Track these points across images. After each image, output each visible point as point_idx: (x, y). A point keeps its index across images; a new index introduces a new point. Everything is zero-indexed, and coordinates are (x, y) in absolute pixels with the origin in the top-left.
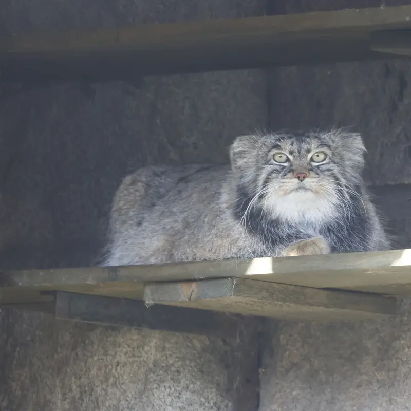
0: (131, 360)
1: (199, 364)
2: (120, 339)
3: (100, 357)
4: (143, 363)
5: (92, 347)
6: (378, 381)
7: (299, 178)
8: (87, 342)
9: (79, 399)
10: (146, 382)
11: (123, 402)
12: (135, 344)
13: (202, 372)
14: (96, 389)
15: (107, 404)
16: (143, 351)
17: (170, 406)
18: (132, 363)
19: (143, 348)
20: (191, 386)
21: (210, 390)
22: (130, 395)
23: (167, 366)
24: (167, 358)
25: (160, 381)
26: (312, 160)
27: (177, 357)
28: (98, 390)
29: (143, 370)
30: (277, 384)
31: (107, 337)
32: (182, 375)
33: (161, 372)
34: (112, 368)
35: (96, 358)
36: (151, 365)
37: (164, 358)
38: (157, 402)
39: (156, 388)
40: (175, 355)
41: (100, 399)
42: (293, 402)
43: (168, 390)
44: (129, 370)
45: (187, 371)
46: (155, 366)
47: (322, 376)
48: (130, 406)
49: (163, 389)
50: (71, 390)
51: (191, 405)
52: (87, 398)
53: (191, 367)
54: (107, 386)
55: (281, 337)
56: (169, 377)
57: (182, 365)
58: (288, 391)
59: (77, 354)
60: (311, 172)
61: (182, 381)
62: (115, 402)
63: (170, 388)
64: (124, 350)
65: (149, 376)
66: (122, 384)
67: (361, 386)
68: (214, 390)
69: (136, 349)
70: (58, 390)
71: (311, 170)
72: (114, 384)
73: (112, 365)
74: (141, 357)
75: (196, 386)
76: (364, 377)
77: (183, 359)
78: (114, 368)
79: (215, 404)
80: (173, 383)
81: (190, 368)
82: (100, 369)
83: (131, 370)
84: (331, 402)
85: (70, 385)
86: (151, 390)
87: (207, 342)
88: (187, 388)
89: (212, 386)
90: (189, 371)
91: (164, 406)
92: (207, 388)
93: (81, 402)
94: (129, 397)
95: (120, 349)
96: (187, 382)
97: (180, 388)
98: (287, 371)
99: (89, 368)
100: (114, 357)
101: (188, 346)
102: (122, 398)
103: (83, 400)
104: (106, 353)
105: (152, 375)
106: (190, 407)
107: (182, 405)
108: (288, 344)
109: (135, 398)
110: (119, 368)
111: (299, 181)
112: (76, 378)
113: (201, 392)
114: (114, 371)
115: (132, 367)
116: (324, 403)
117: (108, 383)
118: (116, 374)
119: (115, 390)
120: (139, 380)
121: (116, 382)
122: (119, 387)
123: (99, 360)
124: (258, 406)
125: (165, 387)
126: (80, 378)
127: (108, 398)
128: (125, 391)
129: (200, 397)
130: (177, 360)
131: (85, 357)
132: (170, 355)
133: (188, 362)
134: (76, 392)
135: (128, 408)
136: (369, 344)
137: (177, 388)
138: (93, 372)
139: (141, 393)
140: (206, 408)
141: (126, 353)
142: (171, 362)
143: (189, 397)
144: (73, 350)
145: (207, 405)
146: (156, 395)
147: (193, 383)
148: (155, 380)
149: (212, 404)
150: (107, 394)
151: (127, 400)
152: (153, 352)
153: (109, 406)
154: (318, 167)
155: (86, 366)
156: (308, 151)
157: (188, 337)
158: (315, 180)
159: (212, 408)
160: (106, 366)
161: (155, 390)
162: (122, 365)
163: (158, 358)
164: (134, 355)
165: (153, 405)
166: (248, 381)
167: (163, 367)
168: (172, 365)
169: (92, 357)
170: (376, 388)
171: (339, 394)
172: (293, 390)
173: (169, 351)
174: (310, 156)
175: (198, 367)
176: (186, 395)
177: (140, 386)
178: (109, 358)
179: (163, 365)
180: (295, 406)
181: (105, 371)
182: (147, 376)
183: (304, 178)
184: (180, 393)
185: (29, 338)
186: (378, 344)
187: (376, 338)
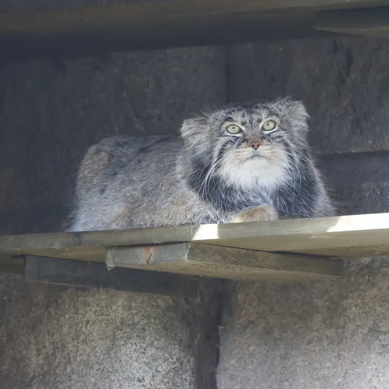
0: (100, 318)
1: (163, 322)
2: (90, 299)
3: (72, 316)
4: (111, 321)
5: (64, 306)
6: (327, 337)
7: (253, 146)
8: (59, 301)
9: (52, 355)
10: (114, 339)
11: (92, 358)
12: (103, 303)
13: (166, 330)
14: (69, 345)
15: (78, 359)
16: (111, 310)
17: (136, 361)
18: (103, 320)
19: (111, 307)
20: (156, 342)
21: (173, 347)
22: (99, 351)
23: (133, 324)
24: (133, 317)
25: (127, 338)
26: (263, 129)
27: (143, 315)
28: (70, 347)
29: (111, 328)
30: (235, 340)
31: (78, 297)
32: (147, 332)
33: (128, 330)
34: (82, 326)
35: (67, 317)
36: (118, 324)
37: (131, 316)
38: (124, 358)
39: (123, 345)
40: (140, 314)
41: (72, 354)
42: (250, 358)
43: (134, 347)
44: (98, 328)
45: (151, 328)
46: (121, 324)
47: (277, 333)
48: (99, 361)
49: (130, 345)
50: (44, 347)
51: (156, 360)
52: (60, 355)
53: (156, 325)
54: (78, 343)
55: (239, 296)
56: (135, 334)
57: (148, 323)
58: (245, 347)
59: (50, 313)
60: (264, 140)
61: (147, 338)
62: (85, 358)
63: (135, 344)
64: (94, 309)
65: (117, 334)
66: (92, 341)
67: (312, 342)
68: (177, 346)
69: (104, 308)
70: (33, 347)
71: (263, 138)
72: (85, 341)
73: (82, 323)
74: (109, 315)
75: (160, 342)
76: (315, 334)
77: (148, 317)
78: (84, 326)
79: (178, 359)
80: (139, 340)
81: (154, 326)
82: (71, 327)
83: (100, 328)
84: (285, 357)
85: (44, 342)
86: (118, 346)
87: (171, 302)
88: (152, 344)
89: (175, 343)
90: (154, 328)
91: (130, 361)
92: (170, 344)
93: (54, 358)
94: (98, 353)
95: (89, 308)
96: (153, 339)
97: (145, 345)
98: (245, 328)
99: (61, 326)
100: (84, 315)
101: (153, 306)
102: (92, 354)
103: (55, 356)
104: (76, 313)
105: (119, 332)
106: (154, 362)
107: (147, 360)
108: (244, 304)
109: (104, 354)
110: (88, 325)
111: (253, 150)
112: (49, 335)
113: (165, 348)
114: (84, 329)
115: (101, 324)
116: (278, 358)
117: (79, 339)
118: (86, 332)
119: (85, 346)
120: (107, 337)
121: (86, 339)
122: (89, 343)
123: (70, 318)
124: (217, 361)
125: (131, 343)
126: (53, 335)
127: (79, 354)
128: (94, 347)
129: (164, 353)
130: (142, 318)
131: (58, 316)
132: (136, 314)
133: (153, 321)
134: (49, 349)
135: (97, 363)
136: (319, 303)
137: (143, 345)
138: (65, 330)
139: (109, 350)
140: (170, 364)
141: (96, 312)
142: (136, 320)
143: (153, 352)
144: (46, 309)
145: (170, 360)
146: (123, 352)
147: (158, 340)
148: (122, 337)
149: (175, 360)
150: (77, 350)
151: (96, 356)
152: (121, 311)
153: (80, 361)
154: (269, 135)
155: (58, 324)
156: (259, 121)
157: (153, 297)
158: (268, 147)
159: (175, 363)
160: (77, 324)
161: (122, 347)
162: (92, 322)
163: (124, 316)
164: (102, 314)
165: (121, 361)
166: (208, 337)
167: (130, 324)
168: (138, 323)
169: (64, 315)
170: (325, 344)
171: (292, 349)
172: (249, 346)
173: (135, 310)
174: (261, 125)
175: (162, 324)
176: (151, 351)
177: (109, 343)
178: (80, 316)
179: (130, 322)
180: (252, 361)
181: (76, 329)
182: (114, 333)
183: (258, 146)
184: (145, 349)
185: (6, 298)
186: (328, 303)
187: (326, 298)
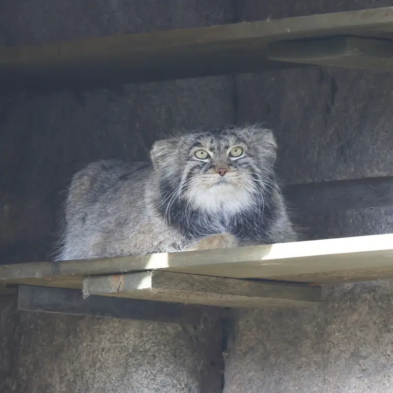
0: (114, 345)
1: (172, 349)
2: (104, 327)
3: (89, 344)
4: (124, 348)
5: (82, 334)
6: (315, 362)
7: (220, 173)
8: (78, 330)
9: (73, 382)
10: (127, 366)
11: (108, 385)
12: (116, 332)
13: (175, 356)
14: (86, 373)
15: (95, 386)
16: (123, 337)
17: (147, 388)
18: (116, 347)
19: (124, 335)
20: (165, 369)
21: (181, 373)
22: (114, 378)
23: (144, 351)
24: (144, 344)
25: (138, 365)
26: (230, 155)
27: (153, 343)
28: (88, 374)
29: (124, 355)
30: (236, 366)
31: (94, 325)
32: (157, 359)
33: (140, 357)
34: (98, 354)
35: (84, 345)
36: (130, 351)
37: (142, 343)
38: (136, 384)
39: (135, 372)
40: (151, 341)
41: (90, 382)
42: (249, 383)
43: (145, 373)
44: (112, 355)
45: (161, 355)
46: (133, 351)
47: (272, 359)
48: (114, 388)
49: (140, 372)
50: (66, 375)
51: (165, 386)
52: (80, 382)
53: (165, 352)
54: (95, 370)
55: (240, 323)
56: (146, 361)
57: (158, 350)
58: (245, 373)
59: (69, 341)
60: (231, 167)
61: (157, 365)
62: (102, 385)
63: (146, 371)
64: (108, 337)
65: (129, 361)
66: (107, 368)
67: (302, 368)
68: (185, 373)
69: (117, 336)
70: (56, 374)
71: (230, 164)
72: (100, 369)
73: (98, 351)
74: (122, 342)
75: (169, 369)
76: (304, 359)
77: (158, 344)
78: (100, 353)
79: (186, 385)
80: (149, 367)
81: (164, 353)
82: (88, 355)
83: (114, 355)
84: (278, 382)
85: (65, 369)
86: (130, 373)
87: (180, 329)
88: (162, 371)
89: (183, 369)
90: (163, 355)
91: (141, 388)
92: (179, 370)
93: (75, 385)
94: (113, 380)
95: (104, 336)
96: (162, 366)
97: (156, 371)
98: (245, 354)
99: (80, 354)
100: (99, 343)
101: (163, 333)
102: (107, 382)
103: (76, 383)
104: (92, 340)
105: (131, 359)
106: (164, 388)
107: (157, 386)
108: (245, 330)
109: (119, 381)
110: (104, 353)
111: (221, 176)
112: (69, 363)
113: (174, 375)
114: (99, 356)
115: (115, 352)
116: (273, 384)
117: (95, 367)
118: (102, 359)
119: (101, 373)
120: (121, 364)
121: (102, 366)
122: (104, 370)
123: (87, 346)
124: (222, 386)
125: (142, 370)
126: (73, 363)
127: (96, 381)
128: (110, 375)
129: (173, 380)
130: (153, 345)
131: (76, 344)
132: (147, 341)
133: (162, 348)
134: (71, 376)
135: (112, 390)
136: (309, 329)
137: (153, 371)
138: (84, 357)
139: (123, 376)
140: (178, 390)
141: (110, 340)
142: (148, 347)
143: (163, 379)
144: (67, 337)
145: (179, 386)
146: (135, 378)
147: (167, 367)
148: (134, 364)
149: (183, 386)
150: (95, 377)
151: (112, 383)
152: (132, 338)
153: (97, 388)
154: (236, 161)
155: (77, 352)
156: (227, 147)
157: (163, 325)
159: (183, 389)
160: (94, 352)
161: (134, 373)
162: (106, 350)
163: (136, 344)
164: (116, 342)
165: (133, 387)
166: (213, 364)
167: (141, 351)
168: (149, 349)
169: (82, 343)
170: (313, 369)
171: (285, 374)
172: (248, 372)
173: (146, 337)
174: (228, 151)
175: (171, 351)
176: (160, 378)
177: (122, 370)
178: (96, 344)
179: (141, 350)
180: (251, 386)
181: (93, 356)
182: (127, 361)
183: (225, 172)
184: (155, 376)
185: (32, 327)
186: (316, 329)
187: (314, 323)
